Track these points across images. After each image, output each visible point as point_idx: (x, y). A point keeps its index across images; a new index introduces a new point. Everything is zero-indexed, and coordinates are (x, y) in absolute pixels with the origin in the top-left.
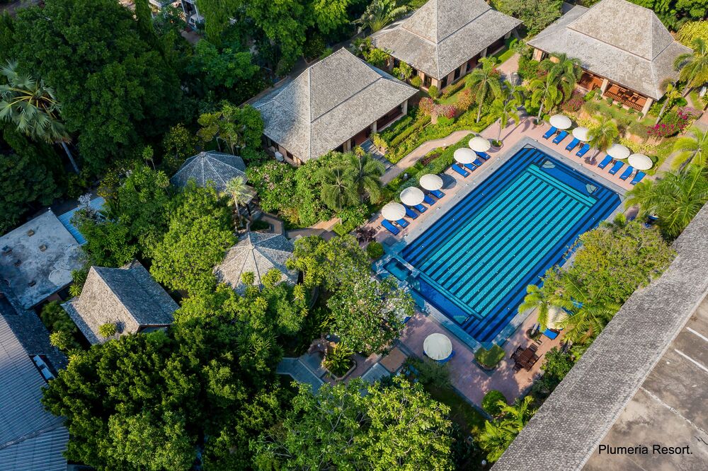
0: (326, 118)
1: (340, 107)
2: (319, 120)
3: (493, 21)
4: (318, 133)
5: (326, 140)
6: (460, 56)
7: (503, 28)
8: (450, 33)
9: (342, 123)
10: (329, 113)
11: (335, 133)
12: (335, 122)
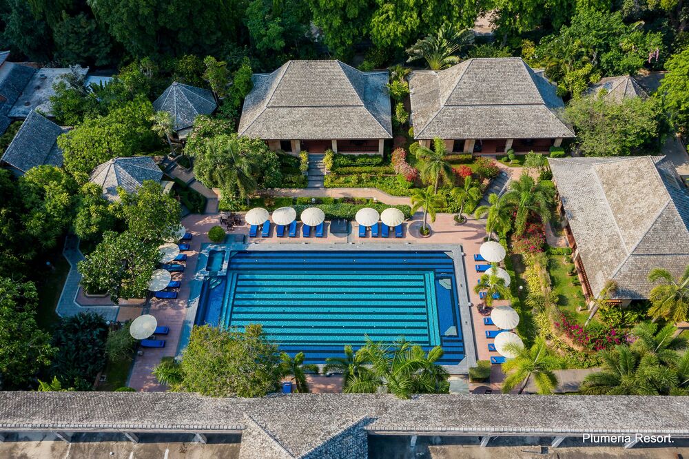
0: (285, 111)
1: (303, 109)
2: (276, 109)
3: (536, 117)
4: (266, 119)
5: (268, 128)
6: (460, 130)
7: (542, 130)
8: (468, 102)
9: (293, 123)
10: (290, 109)
11: (280, 128)
12: (288, 119)
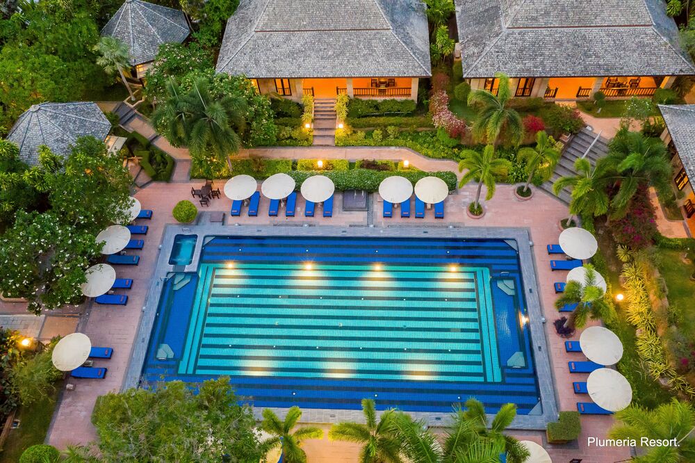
0: (278, 38)
4: (254, 49)
10: (287, 34)
12: (285, 49)
